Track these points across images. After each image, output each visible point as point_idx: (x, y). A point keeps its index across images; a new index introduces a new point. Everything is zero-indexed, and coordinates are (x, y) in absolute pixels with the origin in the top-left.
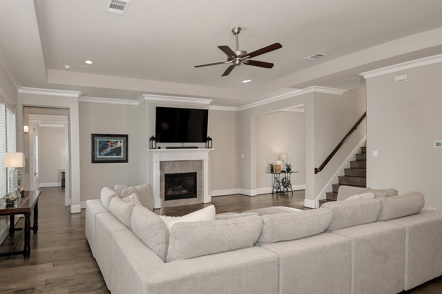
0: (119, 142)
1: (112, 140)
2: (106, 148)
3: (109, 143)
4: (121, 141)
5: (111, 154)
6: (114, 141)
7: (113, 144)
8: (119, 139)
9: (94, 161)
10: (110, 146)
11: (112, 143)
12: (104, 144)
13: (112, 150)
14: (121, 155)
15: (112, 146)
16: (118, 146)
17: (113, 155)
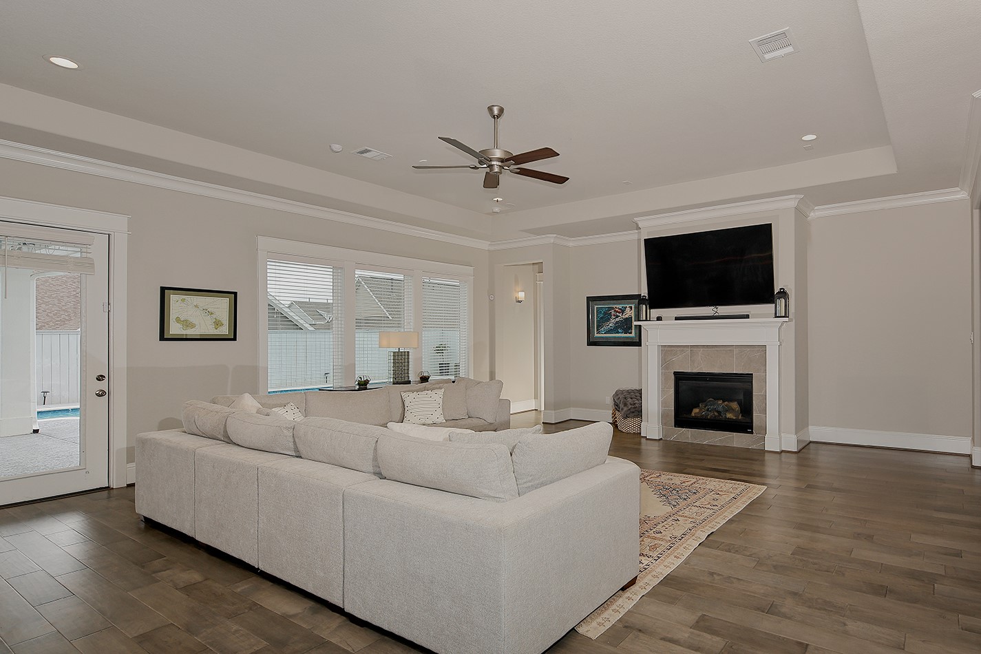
0: (628, 309)
1: (617, 306)
2: (608, 320)
3: (612, 311)
4: (631, 308)
5: (614, 330)
6: (620, 306)
7: (619, 313)
8: (628, 304)
9: (591, 343)
10: (613, 317)
11: (617, 312)
12: (605, 313)
13: (617, 322)
14: (631, 333)
15: (617, 317)
16: (627, 316)
17: (618, 332)
